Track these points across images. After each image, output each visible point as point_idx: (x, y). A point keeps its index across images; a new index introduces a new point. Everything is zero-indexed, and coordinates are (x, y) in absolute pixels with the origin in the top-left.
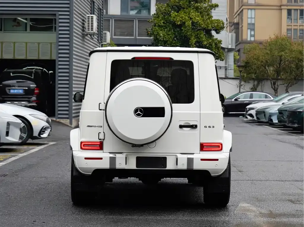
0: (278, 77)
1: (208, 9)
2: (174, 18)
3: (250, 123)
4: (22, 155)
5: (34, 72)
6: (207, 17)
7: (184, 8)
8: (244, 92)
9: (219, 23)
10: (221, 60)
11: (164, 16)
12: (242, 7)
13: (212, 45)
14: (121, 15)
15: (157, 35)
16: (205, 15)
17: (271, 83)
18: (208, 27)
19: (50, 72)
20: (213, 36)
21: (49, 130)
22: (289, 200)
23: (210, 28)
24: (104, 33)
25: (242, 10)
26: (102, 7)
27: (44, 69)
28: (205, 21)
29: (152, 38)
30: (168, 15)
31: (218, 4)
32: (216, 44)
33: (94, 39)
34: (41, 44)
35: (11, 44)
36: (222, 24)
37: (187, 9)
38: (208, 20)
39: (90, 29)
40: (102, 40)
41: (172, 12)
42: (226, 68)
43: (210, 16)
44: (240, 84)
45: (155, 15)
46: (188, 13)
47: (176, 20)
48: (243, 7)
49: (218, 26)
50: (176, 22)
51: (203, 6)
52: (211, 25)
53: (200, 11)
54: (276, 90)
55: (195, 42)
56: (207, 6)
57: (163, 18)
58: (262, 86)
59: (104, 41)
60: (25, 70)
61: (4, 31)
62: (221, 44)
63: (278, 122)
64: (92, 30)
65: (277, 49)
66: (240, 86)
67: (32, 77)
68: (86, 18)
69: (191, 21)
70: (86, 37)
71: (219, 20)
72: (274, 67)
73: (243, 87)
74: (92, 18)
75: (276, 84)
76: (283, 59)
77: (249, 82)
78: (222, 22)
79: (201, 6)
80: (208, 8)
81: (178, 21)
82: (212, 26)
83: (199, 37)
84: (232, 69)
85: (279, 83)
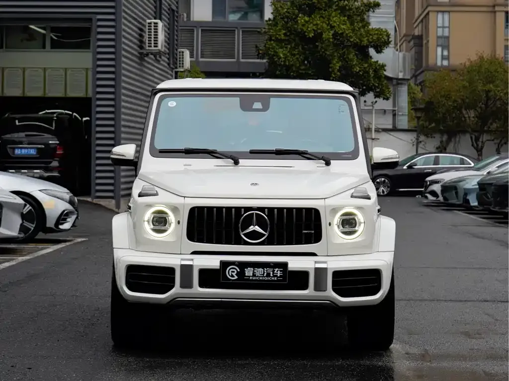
0: (484, 128)
1: (363, 10)
2: (303, 25)
3: (431, 207)
4: (23, 259)
5: (55, 118)
6: (361, 24)
7: (320, 9)
8: (423, 154)
9: (380, 35)
10: (384, 99)
11: (287, 23)
12: (426, 8)
13: (368, 72)
14: (212, 22)
15: (274, 55)
16: (356, 21)
17: (471, 138)
18: (361, 41)
19: (84, 119)
20: (371, 57)
21: (74, 217)
22: (462, 333)
23: (365, 42)
24: (180, 52)
25: (428, 14)
26: (177, 7)
27: (75, 114)
28: (357, 30)
29: (265, 61)
30: (294, 21)
31: (380, 1)
32: (376, 71)
33: (162, 62)
34: (70, 70)
35: (18, 70)
36: (386, 36)
37: (325, 11)
38: (362, 30)
39: (153, 45)
40: (176, 64)
41: (300, 15)
42: (394, 112)
43: (365, 23)
44: (417, 139)
45: (271, 22)
46: (327, 17)
47: (307, 29)
48: (430, 8)
49: (378, 40)
50: (306, 34)
51: (354, 6)
52: (367, 38)
53: (348, 13)
54: (479, 151)
55: (340, 67)
56: (360, 5)
57: (285, 27)
58: (456, 145)
59: (180, 67)
60: (41, 116)
61: (6, 48)
62: (385, 71)
63: (479, 204)
64: (157, 46)
65: (481, 80)
66: (418, 143)
67: (52, 126)
68: (144, 26)
69: (332, 32)
70: (146, 58)
71: (382, 30)
72: (476, 110)
73: (424, 145)
74: (156, 25)
75: (481, 140)
76: (492, 97)
77: (433, 136)
78: (385, 33)
79: (351, 6)
80: (362, 8)
81: (310, 31)
82: (368, 40)
83: (347, 60)
84: (405, 115)
85: (485, 137)
